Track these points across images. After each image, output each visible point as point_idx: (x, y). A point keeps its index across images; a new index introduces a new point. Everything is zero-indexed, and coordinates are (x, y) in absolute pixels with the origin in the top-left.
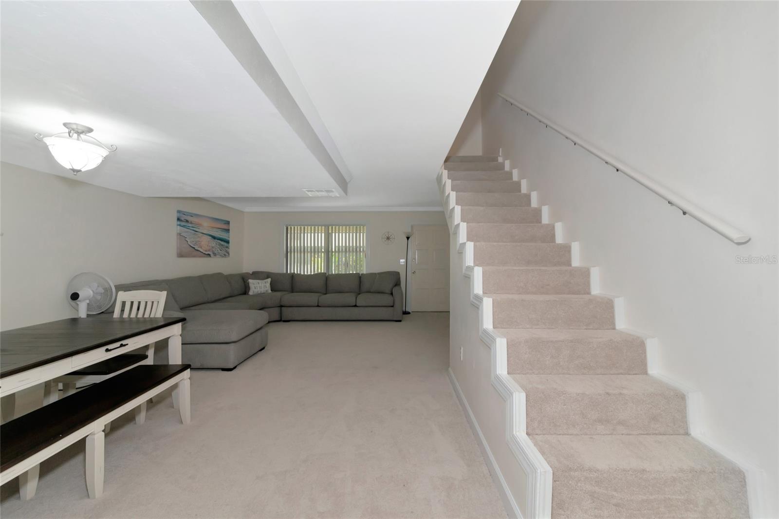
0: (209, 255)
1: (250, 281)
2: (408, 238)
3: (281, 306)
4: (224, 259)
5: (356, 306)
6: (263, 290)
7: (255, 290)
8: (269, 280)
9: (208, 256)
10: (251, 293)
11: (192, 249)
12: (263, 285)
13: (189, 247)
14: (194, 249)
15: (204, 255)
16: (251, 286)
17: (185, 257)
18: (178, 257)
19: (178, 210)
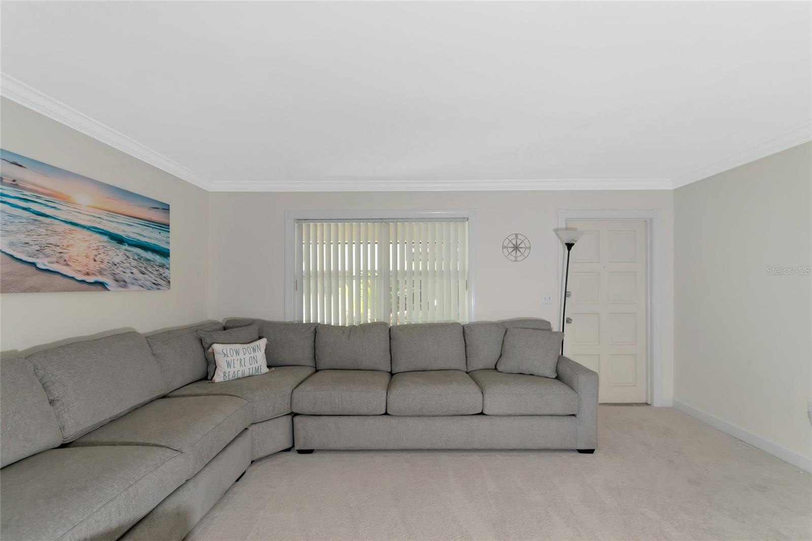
0: (102, 285)
1: (217, 347)
2: (570, 246)
3: (294, 415)
4: (155, 295)
5: (482, 414)
6: (247, 369)
7: (227, 370)
8: (263, 343)
9: (100, 287)
10: (218, 378)
11: (24, 266)
12: (247, 356)
13: (8, 258)
14: (33, 269)
15: (78, 284)
16: (220, 360)
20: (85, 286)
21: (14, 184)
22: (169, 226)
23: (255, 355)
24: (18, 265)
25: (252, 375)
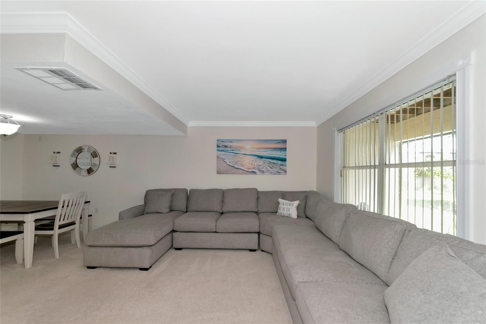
1: (280, 200)
4: (278, 176)
8: (296, 203)
9: (253, 173)
10: (278, 213)
13: (228, 166)
14: (234, 168)
15: (246, 172)
16: (281, 206)
17: (223, 174)
18: (217, 174)
19: (217, 140)
20: (248, 172)
21: (231, 147)
22: (286, 148)
23: (290, 207)
24: (231, 167)
25: (288, 217)
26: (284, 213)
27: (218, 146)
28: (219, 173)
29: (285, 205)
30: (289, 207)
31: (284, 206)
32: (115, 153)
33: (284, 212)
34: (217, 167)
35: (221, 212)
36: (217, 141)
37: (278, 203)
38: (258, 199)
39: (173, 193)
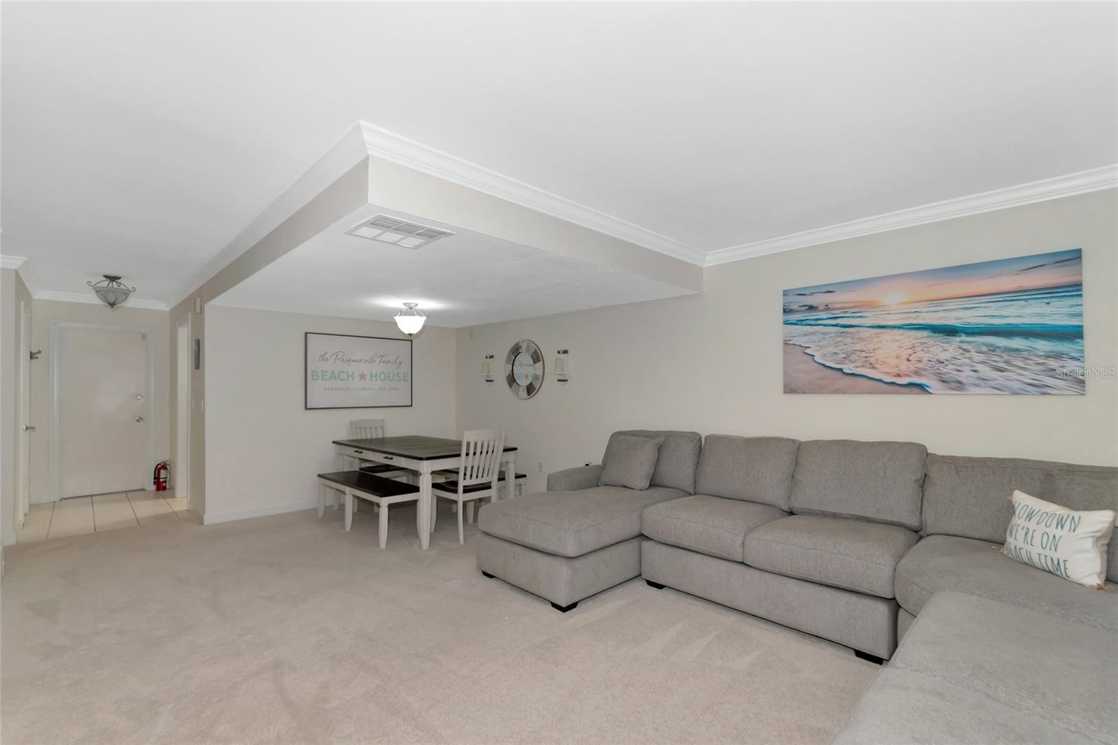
0: (921, 388)
1: (1021, 499)
6: (1035, 554)
9: (916, 390)
11: (833, 372)
12: (1041, 528)
13: (822, 367)
14: (840, 373)
15: (886, 386)
17: (804, 393)
18: (784, 393)
19: (784, 291)
20: (896, 387)
21: (827, 308)
22: (1080, 285)
23: (1058, 532)
24: (829, 371)
25: (1050, 572)
26: (1029, 553)
27: (786, 311)
28: (789, 389)
29: (1034, 520)
30: (1052, 530)
31: (1032, 525)
32: (565, 352)
33: (1029, 547)
34: (785, 373)
35: (785, 508)
36: (784, 295)
37: (1010, 509)
38: (923, 482)
39: (663, 443)
